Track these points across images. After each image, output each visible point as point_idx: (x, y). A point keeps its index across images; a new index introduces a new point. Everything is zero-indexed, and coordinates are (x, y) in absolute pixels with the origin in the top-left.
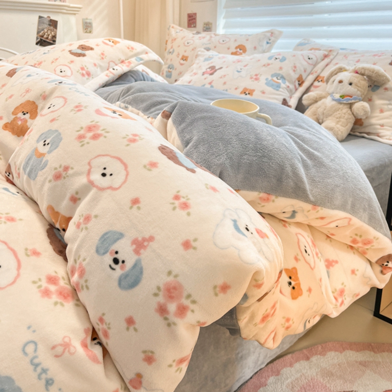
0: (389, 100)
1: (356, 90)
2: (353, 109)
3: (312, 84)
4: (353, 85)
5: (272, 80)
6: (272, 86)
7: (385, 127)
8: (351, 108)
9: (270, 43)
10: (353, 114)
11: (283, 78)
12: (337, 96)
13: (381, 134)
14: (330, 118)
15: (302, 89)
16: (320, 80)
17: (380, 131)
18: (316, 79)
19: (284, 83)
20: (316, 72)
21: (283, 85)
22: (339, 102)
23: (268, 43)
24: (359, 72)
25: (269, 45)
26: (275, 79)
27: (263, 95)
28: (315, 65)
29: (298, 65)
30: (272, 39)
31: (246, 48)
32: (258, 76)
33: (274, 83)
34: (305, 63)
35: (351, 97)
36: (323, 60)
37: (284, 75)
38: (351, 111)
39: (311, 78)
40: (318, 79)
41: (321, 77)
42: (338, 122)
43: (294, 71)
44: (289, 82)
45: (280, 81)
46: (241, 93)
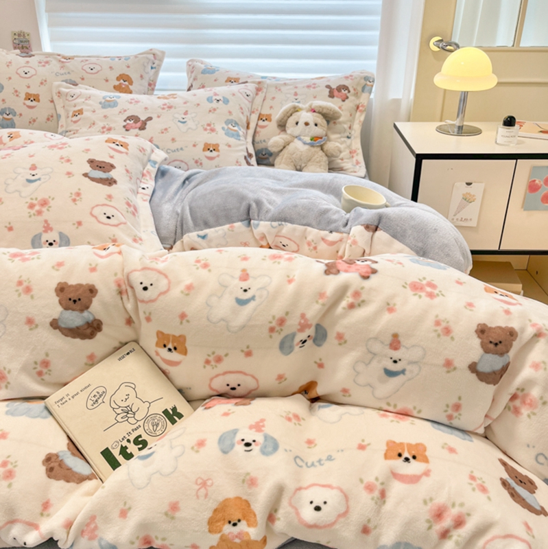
0: (340, 133)
1: (322, 130)
2: (325, 149)
3: (257, 125)
4: (318, 125)
5: (229, 128)
6: (233, 136)
7: (345, 160)
8: (322, 149)
9: (155, 68)
10: (326, 155)
11: (237, 124)
12: (308, 139)
13: (344, 168)
14: (310, 163)
15: (251, 132)
16: (264, 119)
17: (343, 165)
18: (260, 118)
19: (240, 130)
20: (257, 110)
21: (241, 133)
22: (312, 146)
23: (152, 68)
24: (317, 111)
25: (154, 70)
26: (230, 126)
27: (230, 149)
28: (252, 102)
29: (243, 106)
30: (157, 62)
31: (131, 79)
32: (212, 126)
33: (233, 132)
34: (247, 102)
35: (321, 138)
36: (257, 94)
37: (237, 120)
38: (323, 151)
39: (254, 118)
40: (261, 117)
41: (263, 115)
42: (320, 166)
43: (242, 113)
44: (242, 127)
45: (236, 128)
46: (204, 150)
